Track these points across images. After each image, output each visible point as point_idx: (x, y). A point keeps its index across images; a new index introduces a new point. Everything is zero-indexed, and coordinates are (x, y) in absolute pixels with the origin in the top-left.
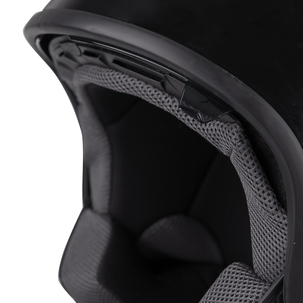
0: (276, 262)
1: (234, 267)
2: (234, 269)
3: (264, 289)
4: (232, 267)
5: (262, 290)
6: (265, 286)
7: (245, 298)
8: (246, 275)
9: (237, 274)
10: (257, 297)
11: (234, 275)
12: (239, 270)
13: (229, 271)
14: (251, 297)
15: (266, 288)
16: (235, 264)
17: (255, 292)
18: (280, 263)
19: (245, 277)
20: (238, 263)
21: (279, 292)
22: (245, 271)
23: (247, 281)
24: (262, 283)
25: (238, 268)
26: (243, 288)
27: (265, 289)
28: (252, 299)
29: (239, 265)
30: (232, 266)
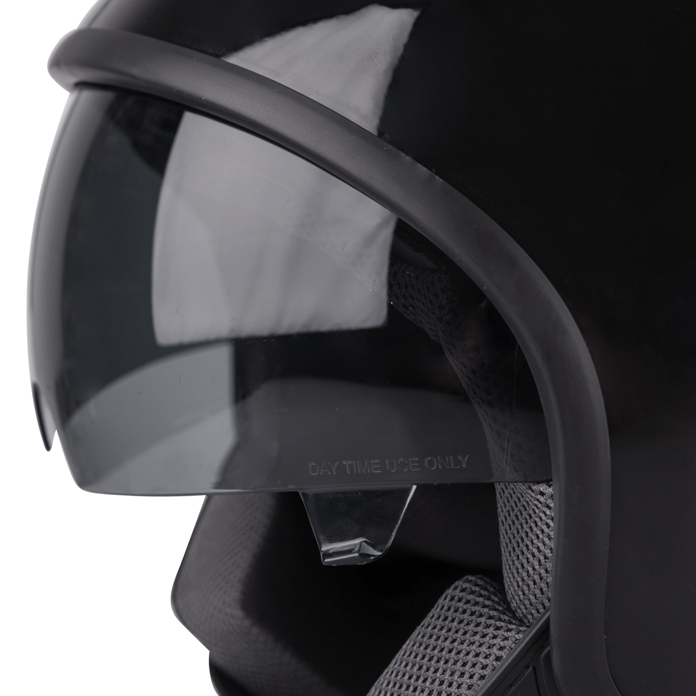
0: (539, 580)
1: (464, 587)
2: (463, 590)
3: (514, 639)
4: (460, 587)
5: (511, 642)
6: (518, 633)
7: (473, 659)
8: (484, 606)
9: (468, 602)
10: (498, 657)
11: (461, 604)
12: (472, 593)
13: (453, 595)
14: (486, 657)
15: (518, 638)
16: (467, 578)
17: (494, 645)
18: (547, 583)
19: (482, 610)
20: (473, 578)
21: (542, 648)
22: (485, 595)
23: (483, 620)
24: (514, 627)
25: (471, 589)
26: (473, 636)
27: (517, 640)
28: (487, 661)
29: (476, 582)
30: (461, 583)
